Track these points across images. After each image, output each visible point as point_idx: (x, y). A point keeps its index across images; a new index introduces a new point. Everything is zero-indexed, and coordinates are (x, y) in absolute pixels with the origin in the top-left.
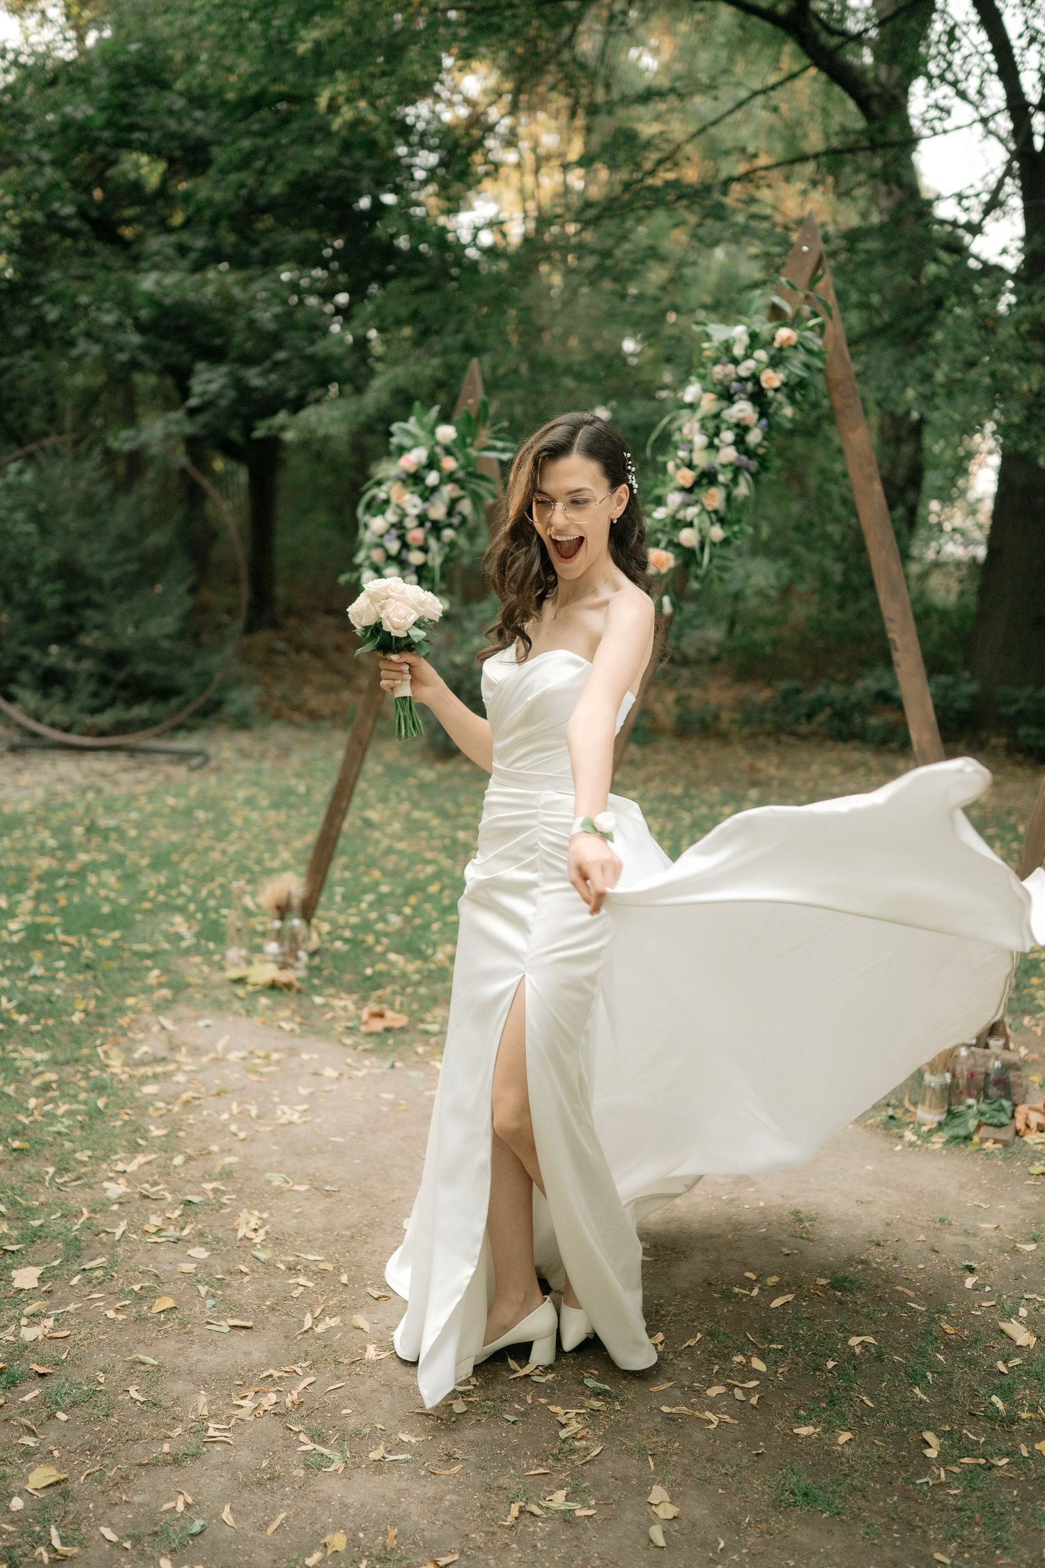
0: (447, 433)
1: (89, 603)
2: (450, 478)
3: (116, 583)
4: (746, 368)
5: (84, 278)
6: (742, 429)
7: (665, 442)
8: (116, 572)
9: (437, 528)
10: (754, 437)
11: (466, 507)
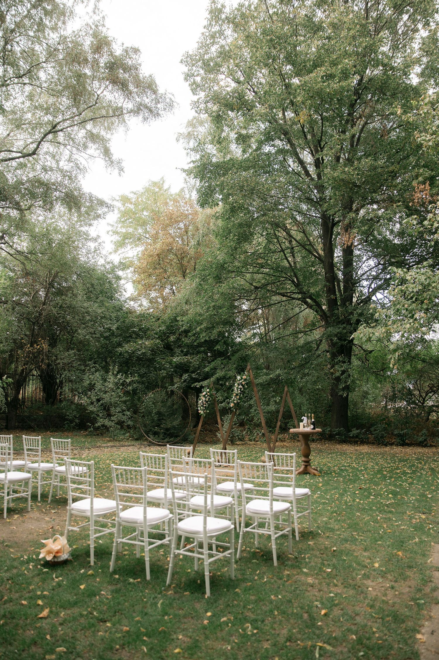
0: (208, 390)
1: (163, 419)
2: (208, 396)
3: (168, 415)
4: (241, 381)
5: (163, 359)
6: (241, 389)
7: (233, 390)
8: (168, 413)
9: (207, 402)
10: (242, 390)
11: (211, 399)
